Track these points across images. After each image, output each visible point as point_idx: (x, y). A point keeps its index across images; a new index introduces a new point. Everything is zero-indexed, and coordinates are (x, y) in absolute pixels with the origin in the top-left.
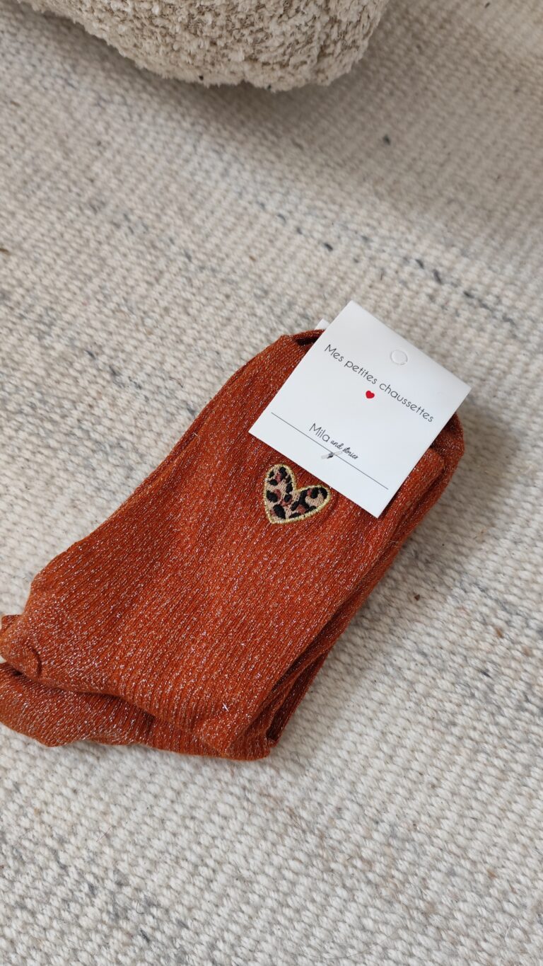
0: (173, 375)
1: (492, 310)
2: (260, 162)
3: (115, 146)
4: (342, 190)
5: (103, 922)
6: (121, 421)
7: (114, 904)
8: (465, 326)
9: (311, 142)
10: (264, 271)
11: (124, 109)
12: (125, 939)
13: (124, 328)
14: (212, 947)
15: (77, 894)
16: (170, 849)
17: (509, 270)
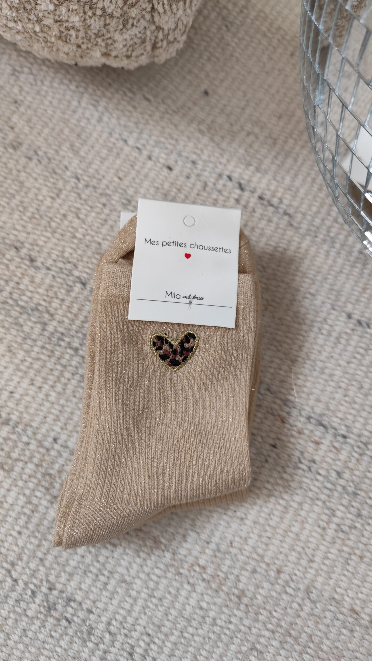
0: (70, 260)
1: (277, 208)
2: (123, 111)
3: (27, 103)
4: (177, 130)
5: (41, 613)
6: (38, 293)
7: (48, 601)
8: (260, 219)
9: (156, 96)
10: (128, 187)
11: (31, 77)
12: (55, 622)
13: (38, 230)
14: (109, 624)
15: (24, 596)
16: (81, 566)
17: (288, 180)
